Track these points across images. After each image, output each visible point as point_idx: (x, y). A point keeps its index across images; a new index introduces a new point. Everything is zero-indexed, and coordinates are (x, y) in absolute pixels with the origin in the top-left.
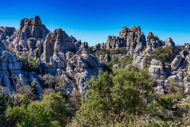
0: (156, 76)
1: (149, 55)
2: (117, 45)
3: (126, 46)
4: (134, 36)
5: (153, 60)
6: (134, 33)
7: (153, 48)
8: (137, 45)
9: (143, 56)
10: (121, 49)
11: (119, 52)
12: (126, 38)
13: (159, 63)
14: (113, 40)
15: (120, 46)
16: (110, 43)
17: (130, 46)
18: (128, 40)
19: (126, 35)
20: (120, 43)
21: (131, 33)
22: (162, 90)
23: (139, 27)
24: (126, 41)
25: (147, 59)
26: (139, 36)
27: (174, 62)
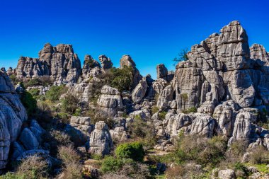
0: (111, 111)
1: (97, 80)
2: (35, 72)
3: (50, 74)
4: (63, 58)
5: (105, 87)
6: (63, 55)
7: (103, 70)
8: (70, 72)
9: (87, 82)
10: (41, 78)
11: (39, 83)
12: (50, 62)
13: (114, 91)
14: (28, 63)
15: (41, 73)
16: (23, 68)
17: (56, 74)
18: (53, 65)
19: (51, 57)
20: (40, 68)
21: (58, 55)
22: (124, 133)
23: (71, 46)
24: (50, 67)
25: (94, 86)
26: (71, 59)
27: (136, 90)
